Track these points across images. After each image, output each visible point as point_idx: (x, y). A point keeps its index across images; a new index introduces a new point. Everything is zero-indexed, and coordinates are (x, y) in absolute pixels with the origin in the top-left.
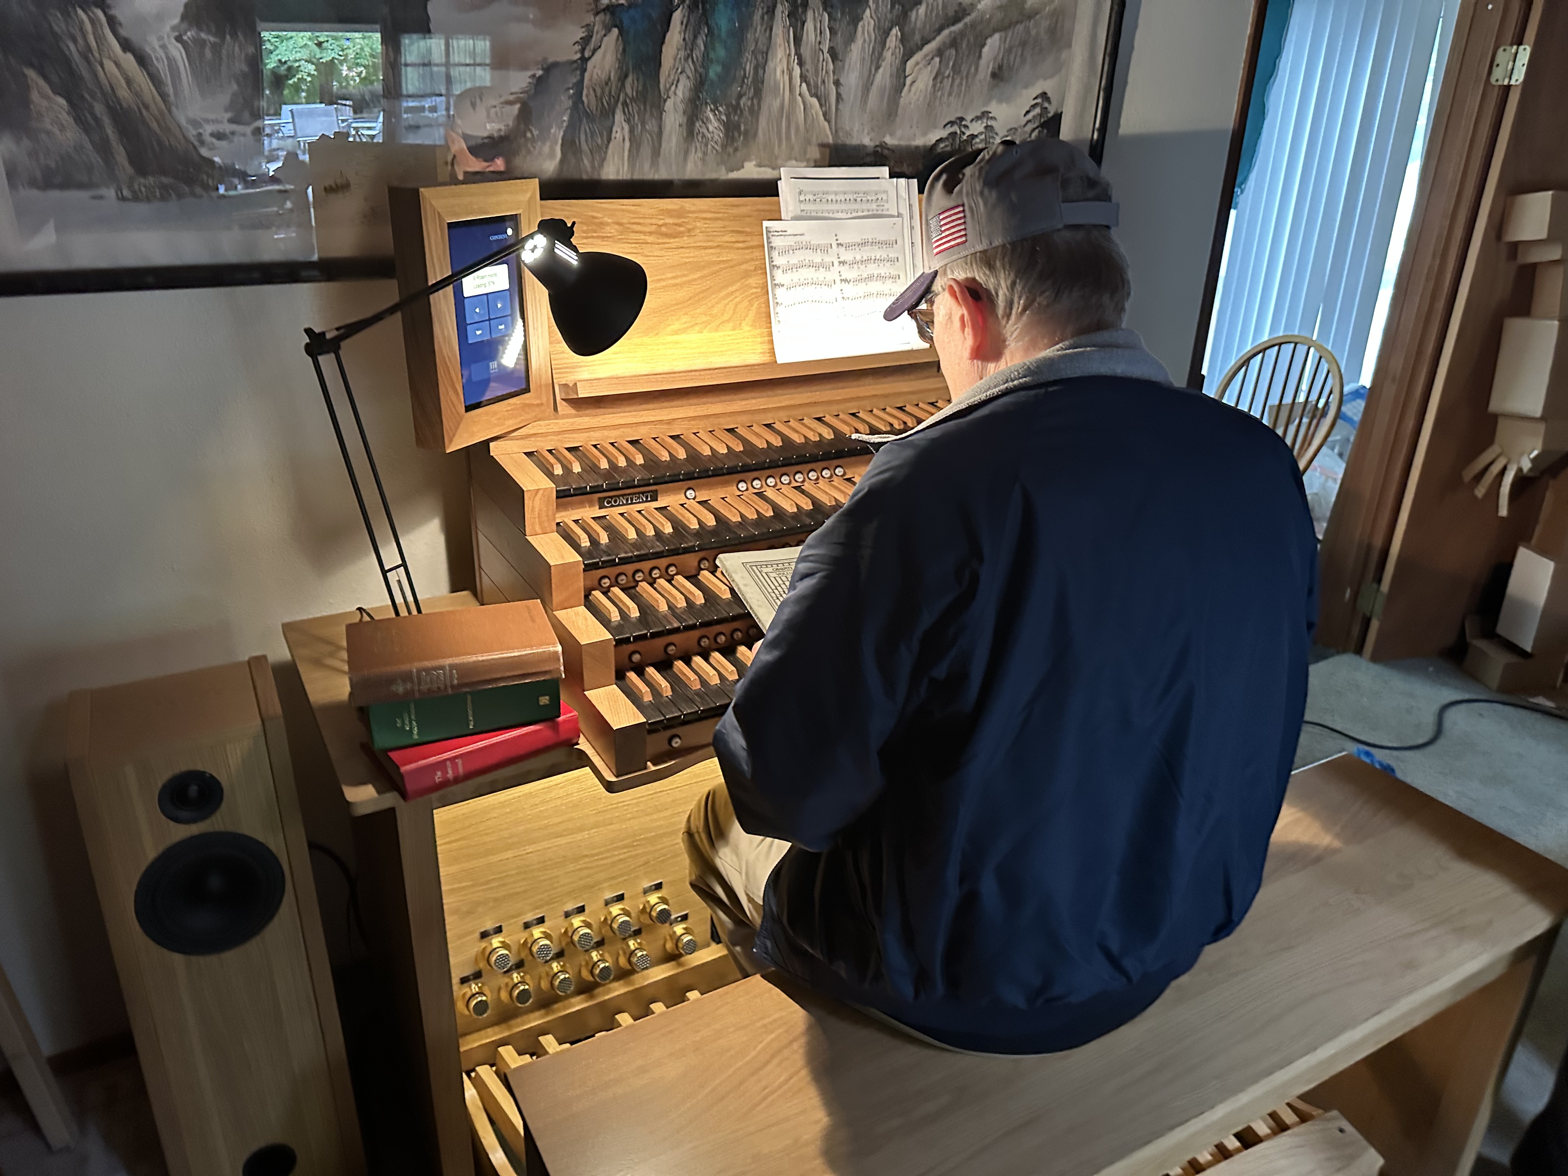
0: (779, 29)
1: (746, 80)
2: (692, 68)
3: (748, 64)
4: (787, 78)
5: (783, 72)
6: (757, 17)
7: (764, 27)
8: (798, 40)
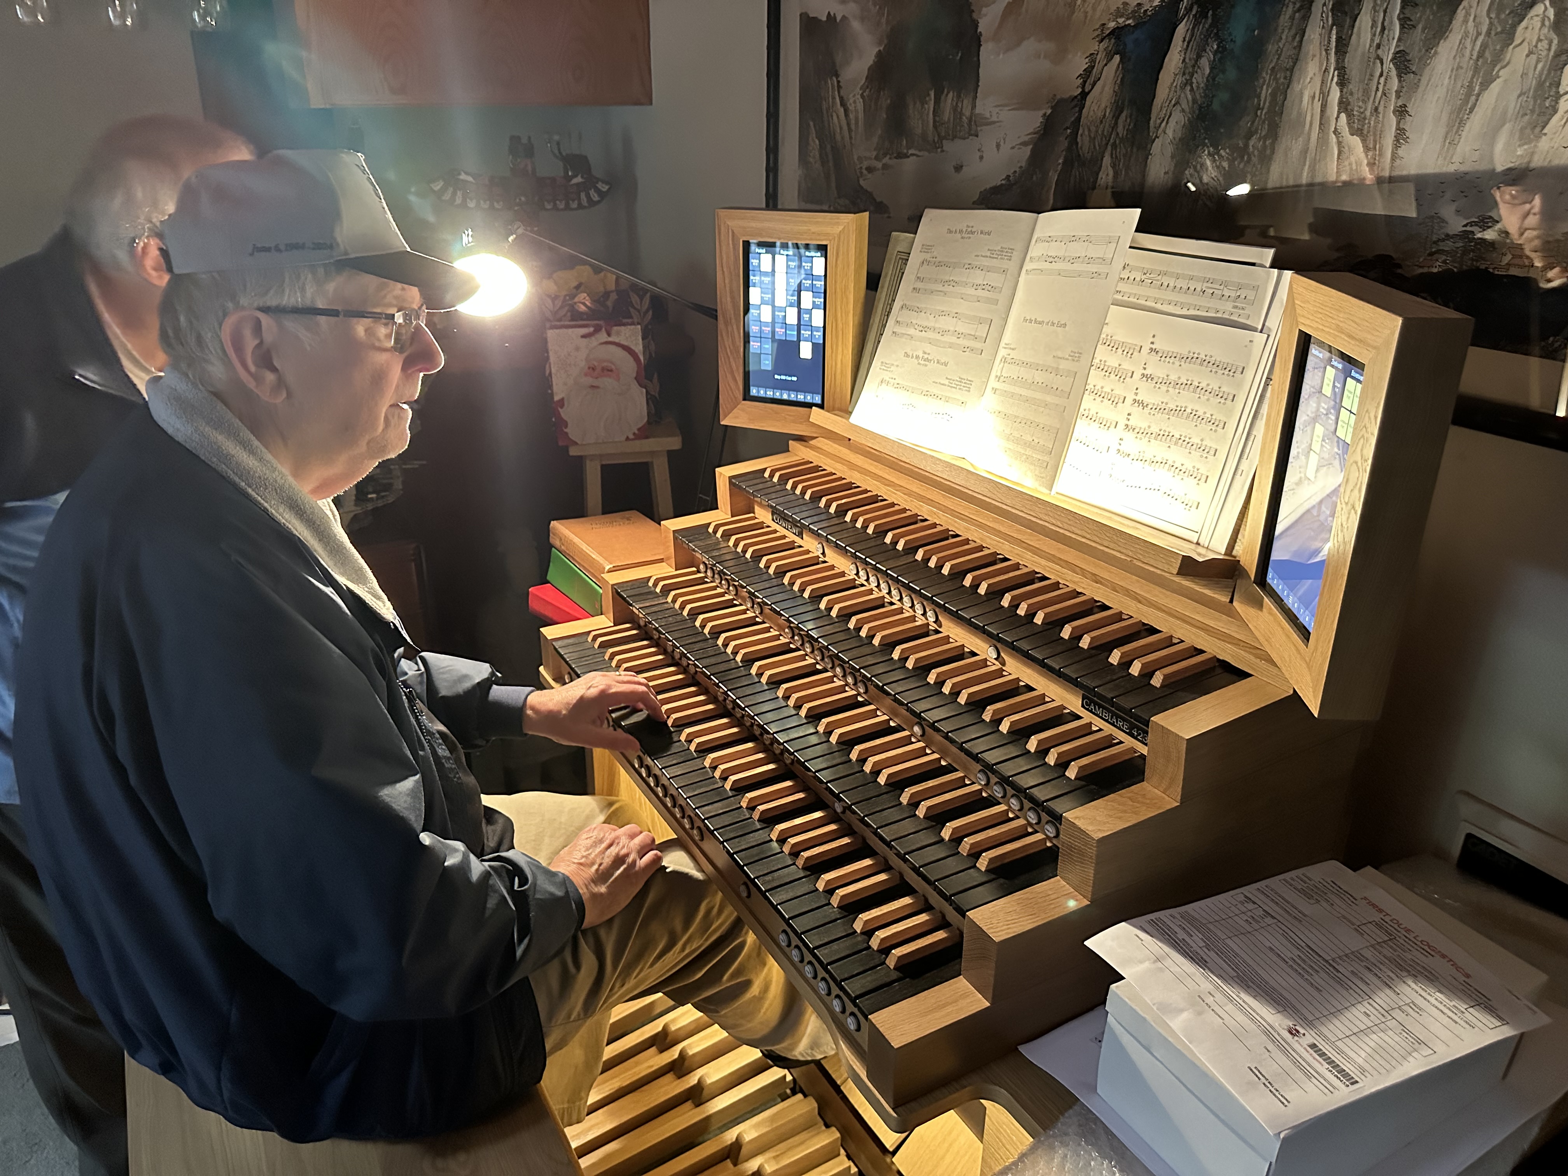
0: (1314, 33)
1: (1259, 113)
2: (1190, 97)
3: (1265, 87)
4: (1318, 105)
5: (1314, 97)
6: (1284, 19)
7: (1293, 32)
8: (1342, 47)
